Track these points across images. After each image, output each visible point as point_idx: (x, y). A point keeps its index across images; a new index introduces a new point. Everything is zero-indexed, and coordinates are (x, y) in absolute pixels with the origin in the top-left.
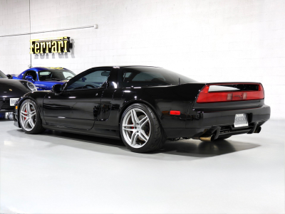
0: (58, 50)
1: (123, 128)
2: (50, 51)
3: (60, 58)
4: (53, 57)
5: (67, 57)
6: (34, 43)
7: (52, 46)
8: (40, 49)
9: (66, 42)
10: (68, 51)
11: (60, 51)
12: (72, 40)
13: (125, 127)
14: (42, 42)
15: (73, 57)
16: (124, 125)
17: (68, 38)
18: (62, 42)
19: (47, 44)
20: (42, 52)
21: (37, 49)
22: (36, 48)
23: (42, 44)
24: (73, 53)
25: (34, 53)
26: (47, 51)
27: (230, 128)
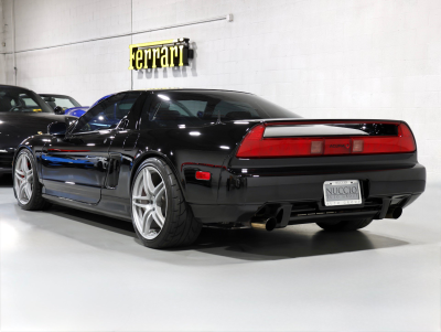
0: (169, 63)
1: (134, 202)
2: (158, 65)
3: (175, 76)
4: (165, 76)
5: (185, 75)
6: (135, 50)
7: (161, 55)
8: (143, 61)
9: (181, 47)
10: (186, 63)
11: (172, 64)
12: (194, 43)
13: (137, 201)
14: (147, 48)
15: (195, 75)
16: (134, 197)
17: (186, 40)
18: (176, 48)
19: (154, 51)
20: (146, 67)
21: (140, 62)
22: (138, 59)
23: (146, 52)
24: (194, 68)
25: (135, 68)
26: (154, 66)
27: (317, 207)
